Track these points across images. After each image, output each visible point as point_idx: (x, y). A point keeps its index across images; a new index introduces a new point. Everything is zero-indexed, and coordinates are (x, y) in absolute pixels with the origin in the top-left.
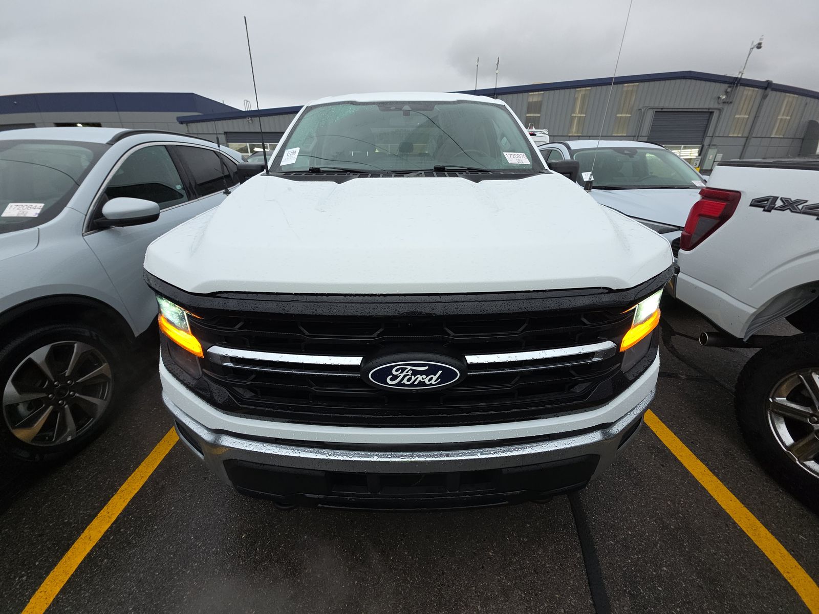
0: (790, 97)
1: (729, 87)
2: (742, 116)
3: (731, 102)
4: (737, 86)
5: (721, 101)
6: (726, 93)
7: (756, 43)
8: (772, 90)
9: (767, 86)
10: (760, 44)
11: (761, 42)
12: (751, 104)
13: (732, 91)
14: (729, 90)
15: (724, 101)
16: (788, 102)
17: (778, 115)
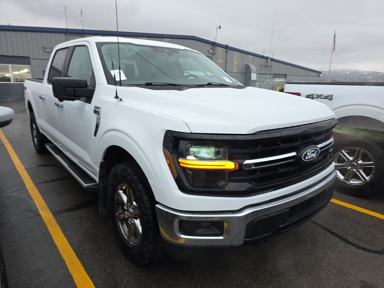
0: (236, 53)
1: (212, 46)
2: (220, 61)
3: (215, 54)
4: (215, 46)
5: (210, 53)
6: (212, 49)
7: (218, 26)
8: (229, 49)
9: (226, 47)
10: (220, 26)
11: (220, 25)
12: (223, 55)
13: (214, 48)
14: (212, 48)
15: (212, 53)
16: (236, 55)
17: (234, 62)
